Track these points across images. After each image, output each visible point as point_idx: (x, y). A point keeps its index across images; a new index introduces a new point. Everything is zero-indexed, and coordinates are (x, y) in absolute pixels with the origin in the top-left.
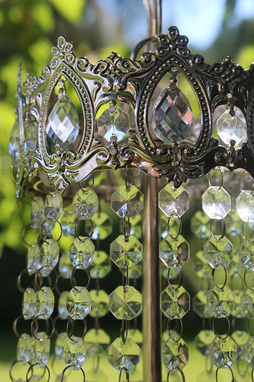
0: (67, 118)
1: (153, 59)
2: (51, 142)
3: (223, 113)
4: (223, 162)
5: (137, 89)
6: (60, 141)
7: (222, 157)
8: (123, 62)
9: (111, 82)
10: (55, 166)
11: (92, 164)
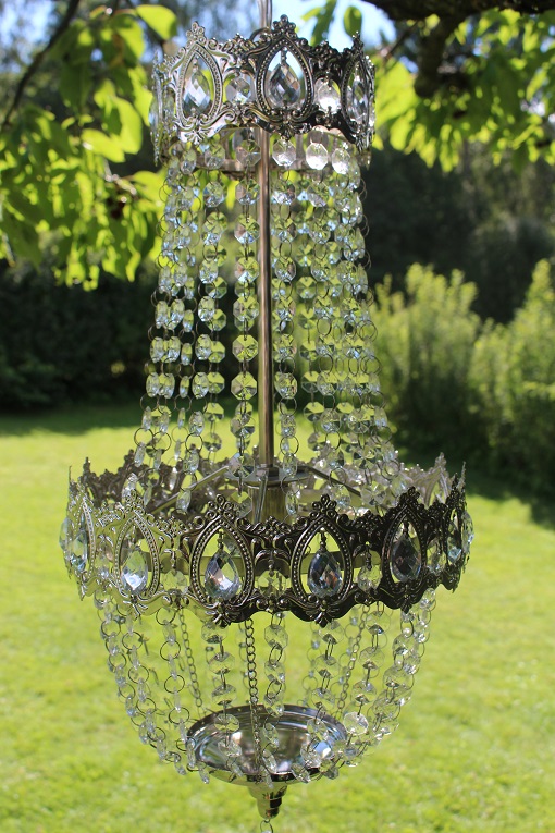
0: (200, 88)
1: (269, 40)
2: (188, 105)
3: (322, 85)
4: (323, 123)
5: (256, 62)
6: (195, 106)
7: (322, 119)
8: (246, 42)
9: (236, 58)
10: (192, 125)
11: (221, 124)
